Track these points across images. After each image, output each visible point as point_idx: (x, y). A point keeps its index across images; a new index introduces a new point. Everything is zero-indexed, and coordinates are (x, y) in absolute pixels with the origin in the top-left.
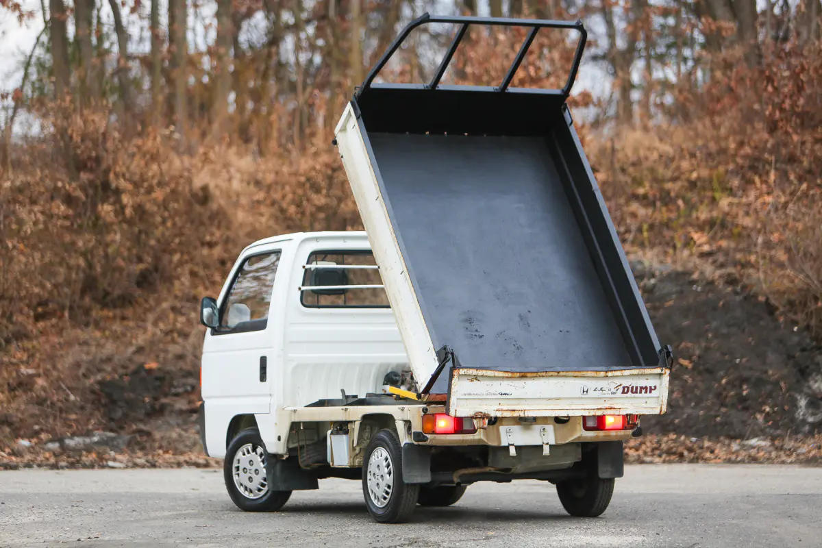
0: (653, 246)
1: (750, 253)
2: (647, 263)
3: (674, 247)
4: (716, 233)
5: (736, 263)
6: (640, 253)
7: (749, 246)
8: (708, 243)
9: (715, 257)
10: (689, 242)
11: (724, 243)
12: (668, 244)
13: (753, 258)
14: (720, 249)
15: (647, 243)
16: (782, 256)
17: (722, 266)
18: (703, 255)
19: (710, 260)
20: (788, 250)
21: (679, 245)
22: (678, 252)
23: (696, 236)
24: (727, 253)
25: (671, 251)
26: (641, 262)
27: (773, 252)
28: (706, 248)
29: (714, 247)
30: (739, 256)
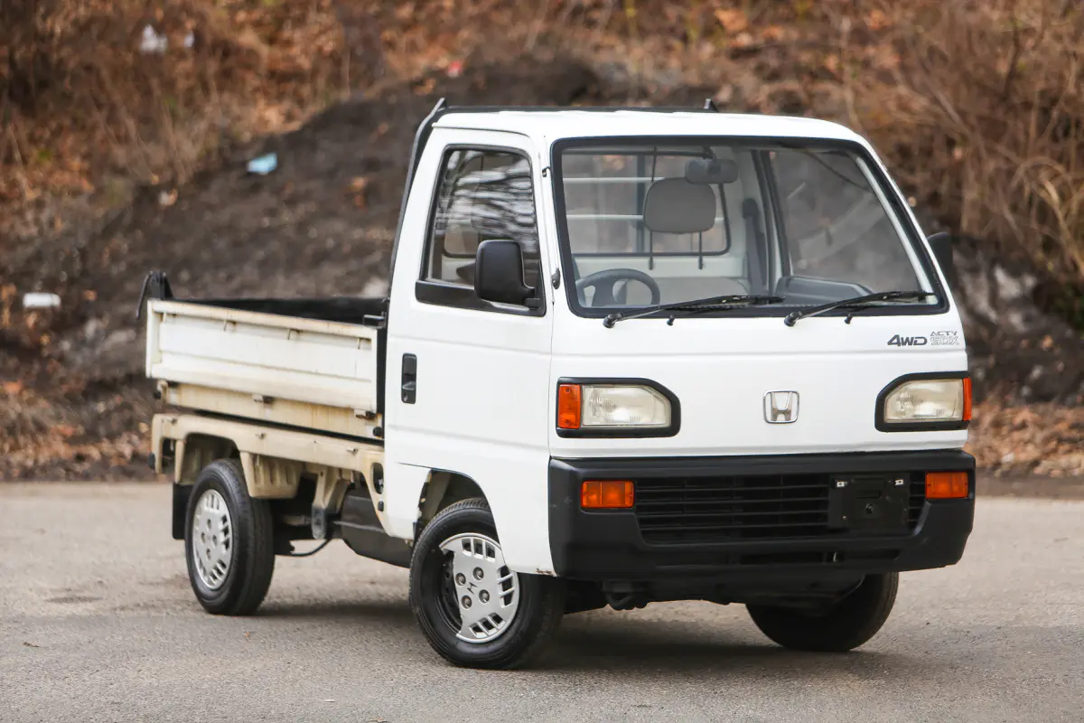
0: (643, 33)
1: (827, 50)
2: (633, 69)
3: (685, 39)
4: (763, 12)
5: (799, 71)
6: (620, 48)
7: (825, 37)
8: (750, 30)
9: (762, 58)
10: (712, 29)
11: (778, 33)
12: (672, 31)
13: (832, 62)
14: (771, 41)
15: (633, 29)
16: (886, 57)
17: (774, 76)
18: (739, 54)
19: (752, 63)
20: (901, 47)
21: (694, 34)
22: (693, 47)
23: (725, 16)
24: (781, 49)
25: (677, 44)
26: (621, 67)
27: (871, 51)
28: (745, 40)
29: (760, 41)
30: (806, 57)
